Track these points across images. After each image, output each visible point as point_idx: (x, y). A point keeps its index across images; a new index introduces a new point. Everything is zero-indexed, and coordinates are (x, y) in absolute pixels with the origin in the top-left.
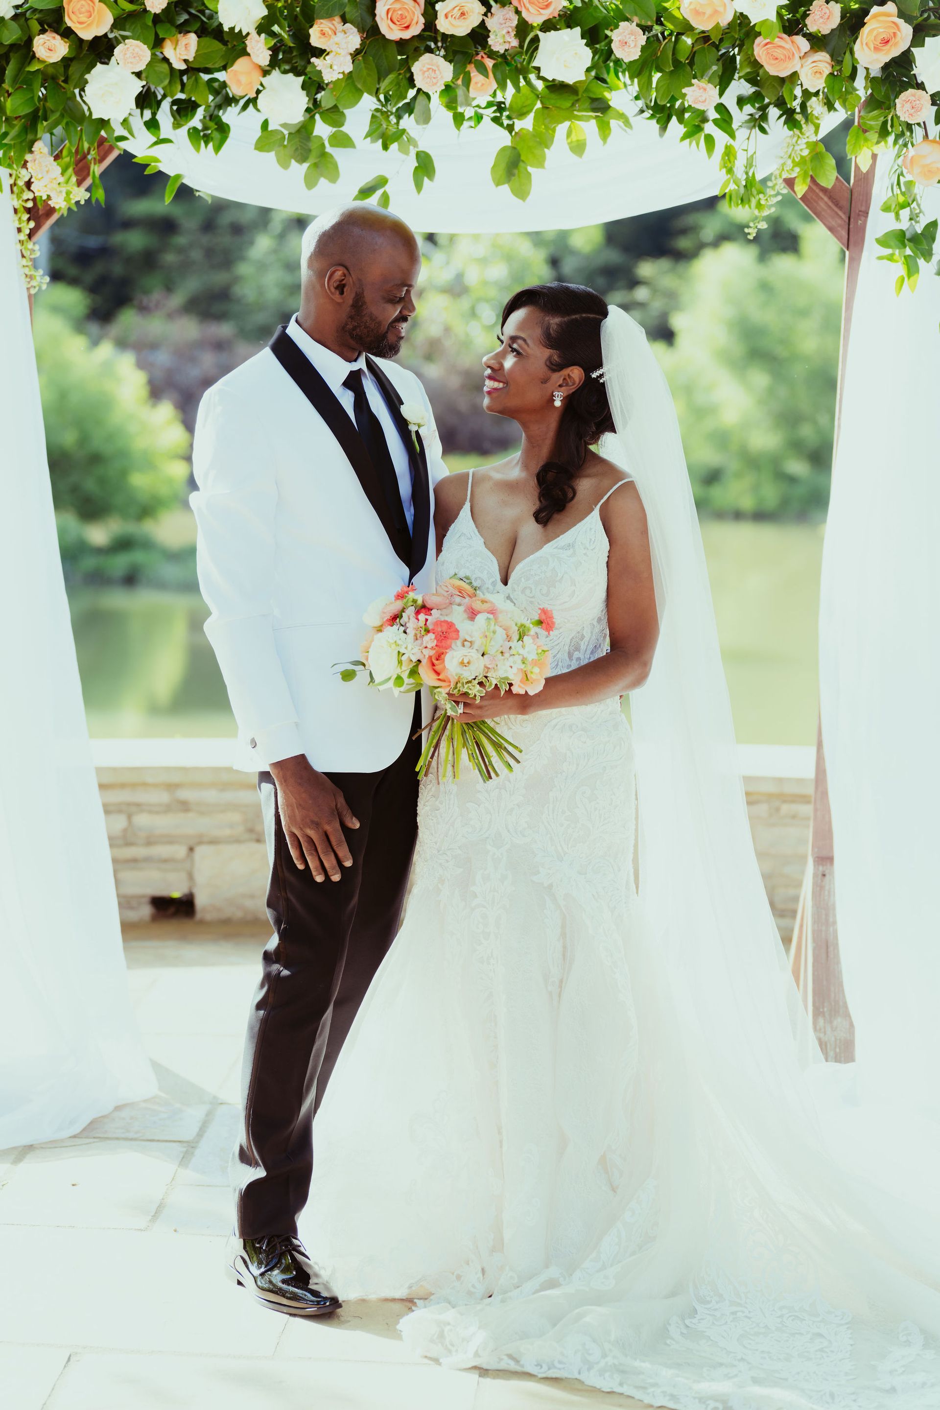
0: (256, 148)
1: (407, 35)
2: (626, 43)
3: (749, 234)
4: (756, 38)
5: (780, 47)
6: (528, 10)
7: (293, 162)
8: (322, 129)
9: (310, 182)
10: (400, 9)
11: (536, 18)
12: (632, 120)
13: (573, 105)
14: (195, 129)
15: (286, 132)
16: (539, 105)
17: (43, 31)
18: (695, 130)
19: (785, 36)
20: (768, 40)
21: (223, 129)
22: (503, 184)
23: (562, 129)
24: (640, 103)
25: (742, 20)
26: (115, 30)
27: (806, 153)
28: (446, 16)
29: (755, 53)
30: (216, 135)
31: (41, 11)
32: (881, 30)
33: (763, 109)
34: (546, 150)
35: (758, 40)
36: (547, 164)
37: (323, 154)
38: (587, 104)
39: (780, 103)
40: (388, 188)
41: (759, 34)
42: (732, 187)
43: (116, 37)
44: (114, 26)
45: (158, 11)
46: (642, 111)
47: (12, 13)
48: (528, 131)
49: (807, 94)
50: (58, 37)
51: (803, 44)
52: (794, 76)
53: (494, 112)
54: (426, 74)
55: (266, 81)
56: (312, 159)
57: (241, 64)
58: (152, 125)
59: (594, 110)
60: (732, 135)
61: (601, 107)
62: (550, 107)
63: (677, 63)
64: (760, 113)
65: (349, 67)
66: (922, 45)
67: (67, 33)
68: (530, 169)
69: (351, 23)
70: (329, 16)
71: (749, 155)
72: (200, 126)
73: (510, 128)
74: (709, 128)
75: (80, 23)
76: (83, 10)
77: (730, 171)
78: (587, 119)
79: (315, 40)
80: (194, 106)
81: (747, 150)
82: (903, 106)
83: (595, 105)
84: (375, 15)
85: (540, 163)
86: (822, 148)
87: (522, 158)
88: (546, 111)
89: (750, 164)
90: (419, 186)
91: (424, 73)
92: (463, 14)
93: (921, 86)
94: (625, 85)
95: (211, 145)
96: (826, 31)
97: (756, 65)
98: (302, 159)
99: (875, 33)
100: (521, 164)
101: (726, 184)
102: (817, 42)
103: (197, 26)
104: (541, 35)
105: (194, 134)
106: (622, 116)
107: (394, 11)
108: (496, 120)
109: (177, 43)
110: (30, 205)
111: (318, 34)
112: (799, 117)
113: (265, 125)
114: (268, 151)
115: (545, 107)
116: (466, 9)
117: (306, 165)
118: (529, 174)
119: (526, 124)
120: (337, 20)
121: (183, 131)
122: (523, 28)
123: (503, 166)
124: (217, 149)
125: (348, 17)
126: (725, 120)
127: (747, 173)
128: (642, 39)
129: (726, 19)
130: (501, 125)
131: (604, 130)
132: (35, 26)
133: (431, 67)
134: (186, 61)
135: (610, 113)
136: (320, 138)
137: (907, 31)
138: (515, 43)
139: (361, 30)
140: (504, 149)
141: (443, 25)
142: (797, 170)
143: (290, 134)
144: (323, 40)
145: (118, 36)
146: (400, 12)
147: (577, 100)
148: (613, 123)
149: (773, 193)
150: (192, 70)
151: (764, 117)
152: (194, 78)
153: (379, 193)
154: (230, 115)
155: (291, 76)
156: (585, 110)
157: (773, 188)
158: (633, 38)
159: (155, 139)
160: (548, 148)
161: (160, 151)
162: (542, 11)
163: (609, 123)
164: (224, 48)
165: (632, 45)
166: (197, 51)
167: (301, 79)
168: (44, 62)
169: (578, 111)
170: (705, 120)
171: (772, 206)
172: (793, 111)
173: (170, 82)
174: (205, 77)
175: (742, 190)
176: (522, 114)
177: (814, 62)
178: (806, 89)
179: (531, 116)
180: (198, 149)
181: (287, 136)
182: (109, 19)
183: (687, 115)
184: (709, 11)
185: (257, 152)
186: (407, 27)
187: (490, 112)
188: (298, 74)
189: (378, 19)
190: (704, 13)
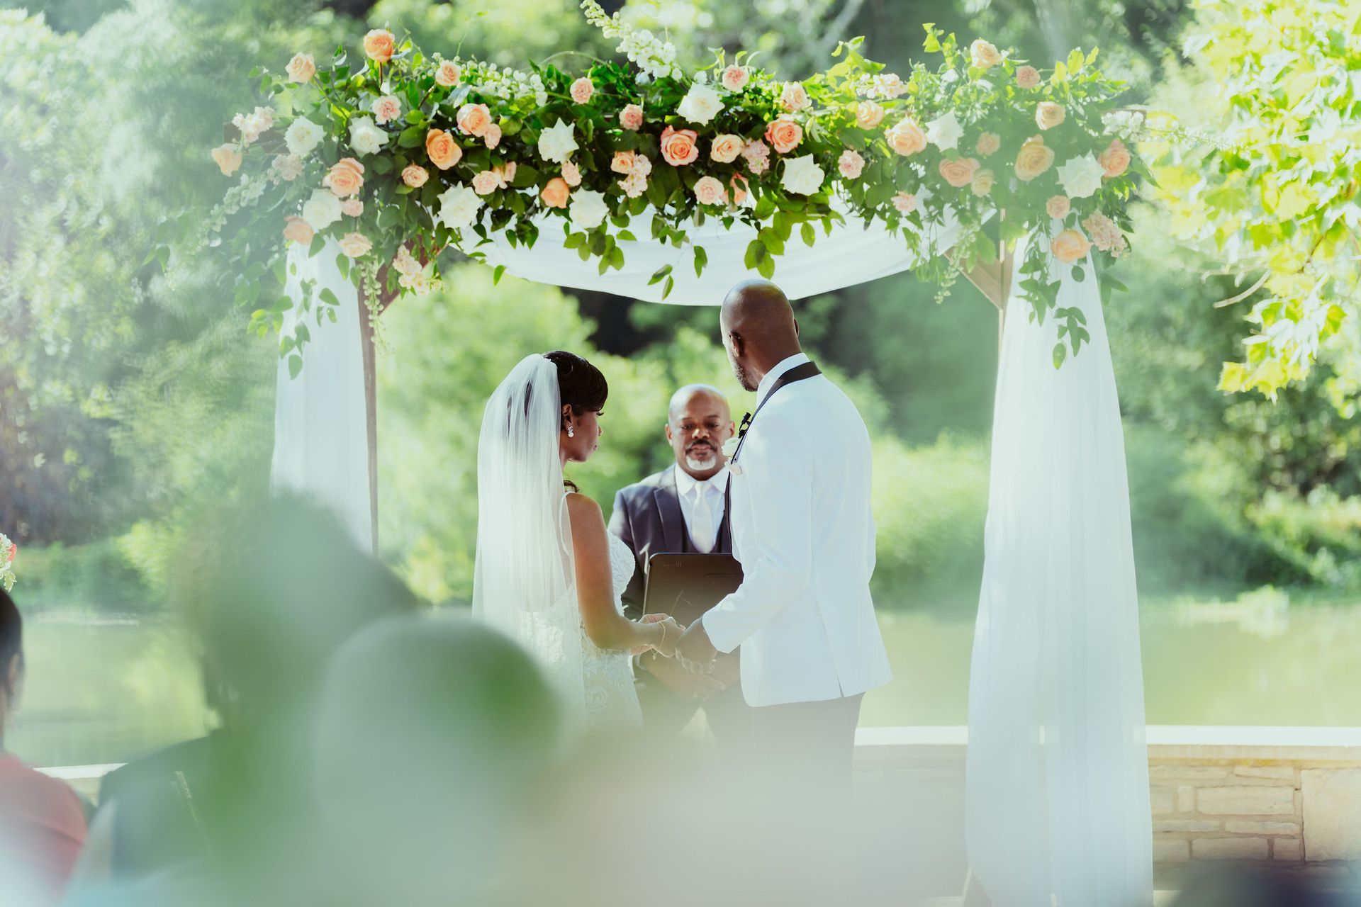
0: (565, 246)
1: (685, 162)
2: (850, 166)
3: (938, 300)
4: (940, 161)
5: (959, 166)
6: (778, 144)
7: (592, 255)
8: (612, 230)
9: (602, 270)
10: (681, 144)
11: (782, 148)
12: (846, 218)
13: (804, 209)
14: (510, 231)
15: (587, 233)
16: (777, 210)
17: (409, 164)
18: (893, 225)
19: (962, 158)
20: (951, 161)
21: (535, 232)
22: (753, 267)
23: (797, 227)
24: (850, 205)
25: (932, 148)
26: (463, 163)
27: (974, 240)
28: (718, 150)
29: (941, 171)
30: (529, 235)
31: (406, 149)
32: (1034, 155)
33: (940, 208)
34: (784, 242)
35: (943, 162)
36: (785, 253)
37: (614, 248)
38: (814, 208)
39: (955, 206)
40: (672, 274)
41: (945, 157)
42: (919, 264)
43: (464, 167)
44: (463, 159)
45: (493, 148)
46: (851, 211)
47: (379, 150)
48: (770, 228)
49: (974, 199)
50: (421, 169)
51: (975, 163)
52: (968, 187)
53: (743, 214)
54: (706, 191)
55: (573, 196)
56: (606, 252)
57: (554, 185)
58: (480, 229)
59: (820, 212)
60: (921, 227)
61: (823, 209)
62: (787, 210)
63: (884, 178)
64: (937, 211)
65: (645, 187)
66: (1064, 165)
67: (429, 166)
68: (772, 256)
69: (644, 154)
70: (627, 150)
71: (932, 240)
72: (514, 229)
73: (758, 225)
74: (904, 223)
75: (440, 158)
76: (442, 148)
77: (918, 254)
78: (816, 219)
79: (616, 166)
80: (510, 214)
81: (929, 238)
82: (1051, 207)
83: (820, 209)
84: (661, 148)
85: (780, 251)
86: (984, 235)
87: (768, 248)
88: (783, 214)
89: (932, 247)
90: (699, 272)
91: (703, 190)
92: (730, 147)
93: (1064, 193)
94: (838, 192)
95: (526, 244)
96: (990, 153)
97: (938, 178)
98: (598, 254)
99: (1030, 157)
100: (767, 253)
101: (917, 261)
102: (986, 163)
103: (515, 155)
104: (785, 160)
105: (510, 234)
106: (838, 216)
107: (677, 145)
108: (744, 220)
109: (504, 170)
110: (379, 292)
111: (619, 163)
112: (968, 214)
113: (567, 227)
114: (575, 248)
115: (782, 211)
116: (732, 144)
117: (601, 257)
118: (772, 261)
119: (767, 223)
120: (633, 152)
121: (501, 233)
122: (773, 156)
123: (753, 255)
124: (531, 245)
125: (641, 150)
126: (914, 217)
127: (931, 255)
128: (862, 163)
129: (923, 146)
130: (749, 224)
131: (828, 227)
132: (401, 159)
133: (708, 186)
134: (507, 183)
135: (831, 214)
136: (611, 236)
137: (1050, 154)
138: (767, 166)
139: (651, 160)
140: (753, 242)
141: (716, 156)
142: (969, 253)
143: (590, 235)
144: (623, 167)
145: (467, 166)
146: (681, 146)
147: (807, 205)
148: (833, 222)
149: (953, 270)
150: (511, 187)
151: (941, 214)
152: (511, 195)
153: (666, 277)
154: (537, 220)
155: (594, 192)
156: (814, 213)
157: (952, 266)
158: (856, 162)
159: (482, 239)
160: (786, 240)
161: (485, 248)
162: (789, 144)
163: (829, 222)
164: (537, 172)
165: (854, 166)
166: (516, 175)
167: (603, 194)
168: (409, 187)
169: (809, 213)
170: (901, 216)
171: (952, 280)
172: (964, 210)
173: (494, 199)
174: (519, 192)
175: (927, 267)
176: (765, 216)
177: (982, 176)
178: (975, 195)
179: (772, 217)
180: (514, 244)
181: (587, 237)
182: (458, 153)
183: (888, 214)
184: (909, 143)
185: (565, 248)
186: (684, 157)
187: (737, 215)
188: (599, 191)
189: (663, 151)
190: (906, 145)
